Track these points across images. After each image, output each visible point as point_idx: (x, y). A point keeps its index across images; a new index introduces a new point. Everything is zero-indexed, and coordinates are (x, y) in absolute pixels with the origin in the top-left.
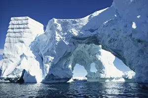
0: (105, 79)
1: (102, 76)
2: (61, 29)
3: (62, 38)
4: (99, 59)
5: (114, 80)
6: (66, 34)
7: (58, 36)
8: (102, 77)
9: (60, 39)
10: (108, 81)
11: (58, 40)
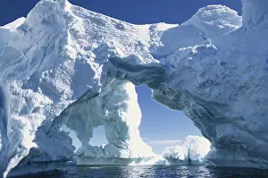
0: (129, 160)
1: (124, 154)
2: (82, 32)
3: (83, 52)
4: (123, 119)
5: (142, 163)
6: (95, 46)
7: (74, 47)
8: (122, 157)
9: (79, 54)
10: (133, 164)
11: (73, 56)
